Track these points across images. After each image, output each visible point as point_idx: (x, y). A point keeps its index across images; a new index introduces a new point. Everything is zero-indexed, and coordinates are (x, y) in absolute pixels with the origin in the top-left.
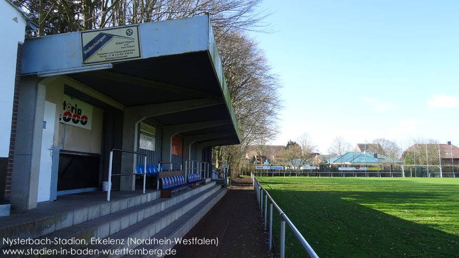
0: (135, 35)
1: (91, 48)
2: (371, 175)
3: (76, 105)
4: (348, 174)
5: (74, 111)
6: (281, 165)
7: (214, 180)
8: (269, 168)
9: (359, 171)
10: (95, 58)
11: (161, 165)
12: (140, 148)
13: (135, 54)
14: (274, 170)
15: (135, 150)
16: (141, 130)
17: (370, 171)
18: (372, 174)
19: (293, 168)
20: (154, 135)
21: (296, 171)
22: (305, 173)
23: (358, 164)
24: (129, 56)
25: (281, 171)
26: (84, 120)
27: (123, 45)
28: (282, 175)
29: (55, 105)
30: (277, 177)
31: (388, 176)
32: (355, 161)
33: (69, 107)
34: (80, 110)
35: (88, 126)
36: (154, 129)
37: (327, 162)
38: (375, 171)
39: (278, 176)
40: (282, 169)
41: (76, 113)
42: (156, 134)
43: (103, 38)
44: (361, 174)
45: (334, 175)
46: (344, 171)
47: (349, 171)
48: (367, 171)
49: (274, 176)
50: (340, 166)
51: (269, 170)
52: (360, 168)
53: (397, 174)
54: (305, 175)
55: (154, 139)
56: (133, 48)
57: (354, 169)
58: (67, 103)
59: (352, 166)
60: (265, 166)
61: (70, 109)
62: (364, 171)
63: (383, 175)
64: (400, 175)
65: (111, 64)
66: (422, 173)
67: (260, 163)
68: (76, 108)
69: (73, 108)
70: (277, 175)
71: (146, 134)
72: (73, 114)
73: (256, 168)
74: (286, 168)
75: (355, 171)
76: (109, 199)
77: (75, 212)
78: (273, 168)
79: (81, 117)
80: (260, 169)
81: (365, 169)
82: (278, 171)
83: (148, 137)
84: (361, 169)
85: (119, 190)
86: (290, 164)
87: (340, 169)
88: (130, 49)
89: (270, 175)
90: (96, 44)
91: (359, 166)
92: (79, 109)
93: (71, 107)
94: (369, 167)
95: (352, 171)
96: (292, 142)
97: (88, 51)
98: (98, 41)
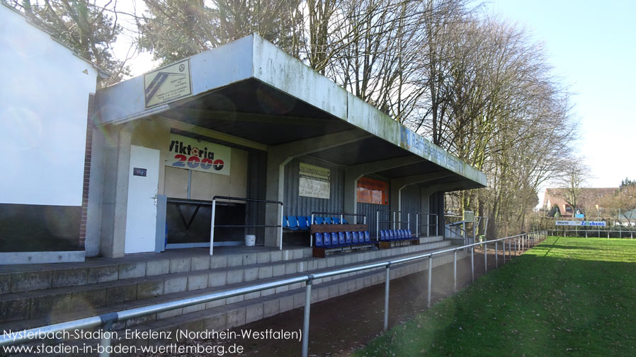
0: (186, 71)
1: (151, 90)
3: (206, 149)
5: (203, 155)
6: (603, 220)
7: (448, 239)
8: (580, 224)
10: (155, 100)
11: (343, 217)
12: (300, 195)
13: (187, 91)
14: (590, 228)
15: (281, 198)
16: (301, 173)
19: (627, 224)
20: (327, 178)
21: (631, 229)
24: (182, 94)
25: (603, 228)
26: (218, 165)
27: (176, 83)
28: (603, 235)
29: (159, 151)
30: (595, 239)
33: (195, 151)
34: (213, 154)
35: (226, 171)
36: (327, 170)
39: (597, 236)
40: (606, 226)
41: (205, 157)
42: (330, 177)
43: (161, 78)
49: (589, 237)
51: (580, 228)
55: (327, 184)
56: (184, 85)
58: (192, 147)
60: (575, 221)
61: (197, 154)
65: (167, 105)
67: (571, 216)
68: (206, 152)
69: (201, 152)
70: (594, 235)
71: (310, 178)
72: (201, 159)
73: (557, 224)
74: (613, 224)
76: (211, 253)
77: (148, 263)
78: (588, 223)
79: (213, 161)
80: (564, 224)
82: (597, 229)
83: (314, 181)
85: (263, 246)
88: (182, 86)
89: (582, 235)
90: (155, 85)
92: (210, 153)
93: (198, 151)
97: (149, 93)
98: (157, 83)
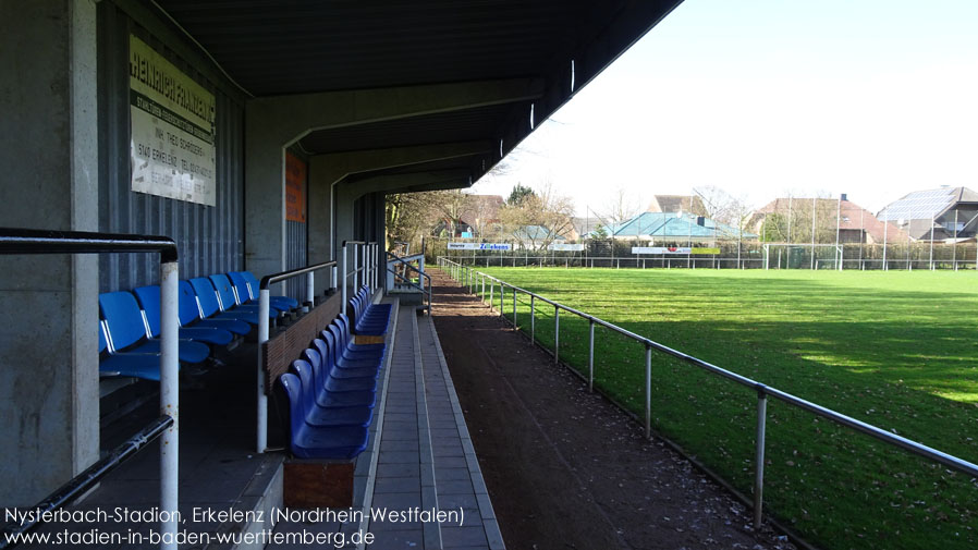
2: (700, 265)
4: (651, 262)
6: (506, 241)
8: (478, 248)
9: (674, 256)
12: (136, 186)
14: (490, 253)
15: (86, 218)
16: (135, 84)
17: (697, 256)
18: (701, 262)
19: (531, 248)
20: (207, 127)
21: (537, 254)
22: (558, 260)
23: (672, 240)
25: (505, 253)
28: (507, 263)
30: (498, 269)
31: (733, 265)
32: (661, 232)
36: (208, 98)
37: (605, 235)
38: (707, 256)
39: (500, 265)
40: (510, 249)
42: (216, 124)
44: (677, 262)
45: (623, 265)
46: (641, 255)
47: (653, 256)
48: (691, 256)
49: (490, 265)
50: (634, 244)
51: (478, 253)
52: (678, 249)
53: (752, 261)
54: (558, 263)
55: (209, 150)
57: (664, 250)
59: (659, 245)
60: (468, 243)
62: (685, 256)
63: (724, 265)
64: (759, 265)
66: (800, 260)
70: (496, 263)
71: (165, 114)
73: (449, 247)
74: (516, 247)
75: (667, 256)
78: (488, 247)
80: (459, 248)
81: (688, 251)
82: (498, 253)
83: (177, 132)
84: (680, 251)
86: (524, 238)
87: (635, 250)
89: (480, 263)
91: (674, 245)
94: (696, 246)
95: (660, 256)
96: (522, 189)
